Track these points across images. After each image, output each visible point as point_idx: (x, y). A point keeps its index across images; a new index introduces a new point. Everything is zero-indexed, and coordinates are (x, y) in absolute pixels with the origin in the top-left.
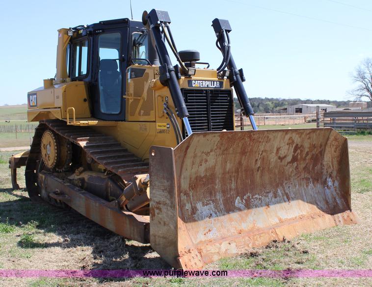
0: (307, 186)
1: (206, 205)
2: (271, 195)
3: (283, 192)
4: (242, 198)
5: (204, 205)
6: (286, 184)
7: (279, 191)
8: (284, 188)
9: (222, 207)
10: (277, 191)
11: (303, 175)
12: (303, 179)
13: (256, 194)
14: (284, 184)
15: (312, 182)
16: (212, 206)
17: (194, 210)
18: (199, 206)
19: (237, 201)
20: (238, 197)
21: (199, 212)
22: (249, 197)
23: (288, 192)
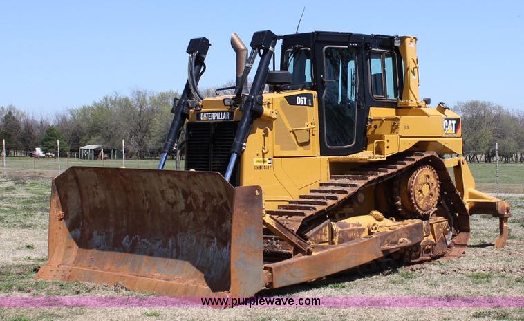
0: (207, 246)
1: (100, 235)
2: (159, 243)
3: (175, 245)
4: (130, 238)
5: (98, 234)
6: (181, 235)
7: (170, 241)
8: (176, 239)
9: (111, 240)
10: (167, 241)
11: (204, 230)
12: (203, 235)
13: (144, 238)
14: (178, 236)
15: (216, 243)
16: (104, 237)
17: (91, 236)
18: (95, 233)
19: (125, 240)
20: (127, 236)
21: (93, 239)
22: (137, 238)
23: (180, 246)
